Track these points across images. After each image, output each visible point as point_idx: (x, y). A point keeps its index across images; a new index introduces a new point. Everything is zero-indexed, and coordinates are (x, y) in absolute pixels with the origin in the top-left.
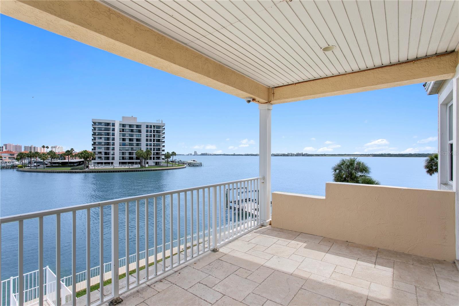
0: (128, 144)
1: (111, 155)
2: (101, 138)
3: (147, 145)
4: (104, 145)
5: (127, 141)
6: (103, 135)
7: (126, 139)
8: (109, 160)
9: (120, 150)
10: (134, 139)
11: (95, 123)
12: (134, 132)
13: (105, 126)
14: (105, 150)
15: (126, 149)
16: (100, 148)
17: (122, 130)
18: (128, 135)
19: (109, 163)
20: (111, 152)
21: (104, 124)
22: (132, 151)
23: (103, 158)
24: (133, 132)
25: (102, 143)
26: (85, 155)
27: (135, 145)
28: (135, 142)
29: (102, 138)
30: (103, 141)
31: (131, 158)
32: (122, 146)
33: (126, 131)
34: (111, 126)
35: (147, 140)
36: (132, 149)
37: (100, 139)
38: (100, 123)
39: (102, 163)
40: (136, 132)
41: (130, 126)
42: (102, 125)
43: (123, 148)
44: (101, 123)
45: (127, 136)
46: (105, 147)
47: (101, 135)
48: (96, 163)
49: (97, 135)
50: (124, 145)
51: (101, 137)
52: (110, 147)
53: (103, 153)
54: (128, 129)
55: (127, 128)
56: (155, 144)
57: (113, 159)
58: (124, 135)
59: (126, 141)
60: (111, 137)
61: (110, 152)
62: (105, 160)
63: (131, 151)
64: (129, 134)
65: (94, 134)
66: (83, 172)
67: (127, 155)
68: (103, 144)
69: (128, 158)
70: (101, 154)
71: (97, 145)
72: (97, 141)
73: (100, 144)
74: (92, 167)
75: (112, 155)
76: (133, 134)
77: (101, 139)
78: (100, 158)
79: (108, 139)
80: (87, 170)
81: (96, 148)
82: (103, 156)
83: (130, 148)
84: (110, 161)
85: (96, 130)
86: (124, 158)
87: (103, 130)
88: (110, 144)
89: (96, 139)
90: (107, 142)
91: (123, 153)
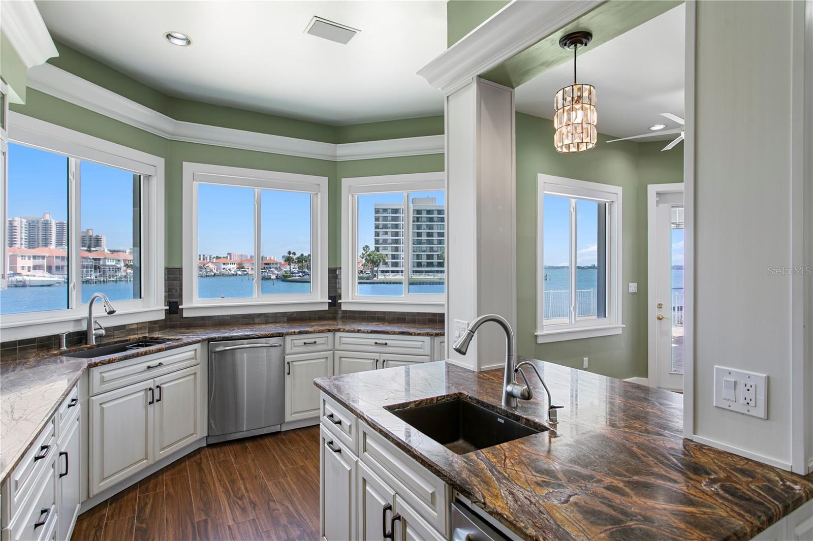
0: (426, 241)
1: (401, 259)
2: (386, 233)
4: (392, 244)
5: (424, 238)
6: (390, 229)
7: (422, 234)
8: (398, 267)
9: (413, 252)
10: (434, 234)
11: (377, 211)
12: (435, 222)
13: (392, 214)
14: (392, 252)
15: (423, 249)
16: (386, 249)
17: (416, 219)
18: (425, 227)
19: (397, 272)
20: (402, 254)
21: (391, 210)
22: (432, 252)
23: (390, 264)
24: (433, 222)
25: (388, 240)
26: (373, 257)
27: (435, 242)
28: (435, 238)
29: (388, 233)
30: (389, 237)
31: (430, 264)
32: (417, 244)
33: (423, 221)
34: (400, 214)
36: (431, 249)
38: (385, 210)
39: (387, 272)
40: (437, 222)
41: (429, 212)
42: (388, 212)
43: (418, 248)
44: (387, 209)
45: (424, 229)
46: (392, 247)
47: (387, 229)
49: (381, 229)
50: (419, 242)
52: (400, 247)
53: (390, 256)
54: (425, 217)
55: (424, 215)
58: (419, 227)
59: (422, 236)
60: (401, 230)
61: (400, 254)
62: (392, 267)
63: (430, 252)
64: (427, 225)
65: (377, 227)
66: (371, 283)
67: (424, 260)
68: (390, 241)
69: (426, 264)
70: (386, 258)
71: (382, 244)
72: (381, 237)
73: (385, 241)
74: (381, 277)
75: (403, 258)
76: (433, 225)
78: (386, 264)
79: (397, 234)
80: (376, 279)
81: (380, 249)
82: (389, 260)
83: (429, 248)
84: (400, 268)
85: (380, 220)
86: (419, 265)
87: (389, 220)
88: (400, 242)
89: (380, 235)
90: (396, 239)
91: (418, 257)
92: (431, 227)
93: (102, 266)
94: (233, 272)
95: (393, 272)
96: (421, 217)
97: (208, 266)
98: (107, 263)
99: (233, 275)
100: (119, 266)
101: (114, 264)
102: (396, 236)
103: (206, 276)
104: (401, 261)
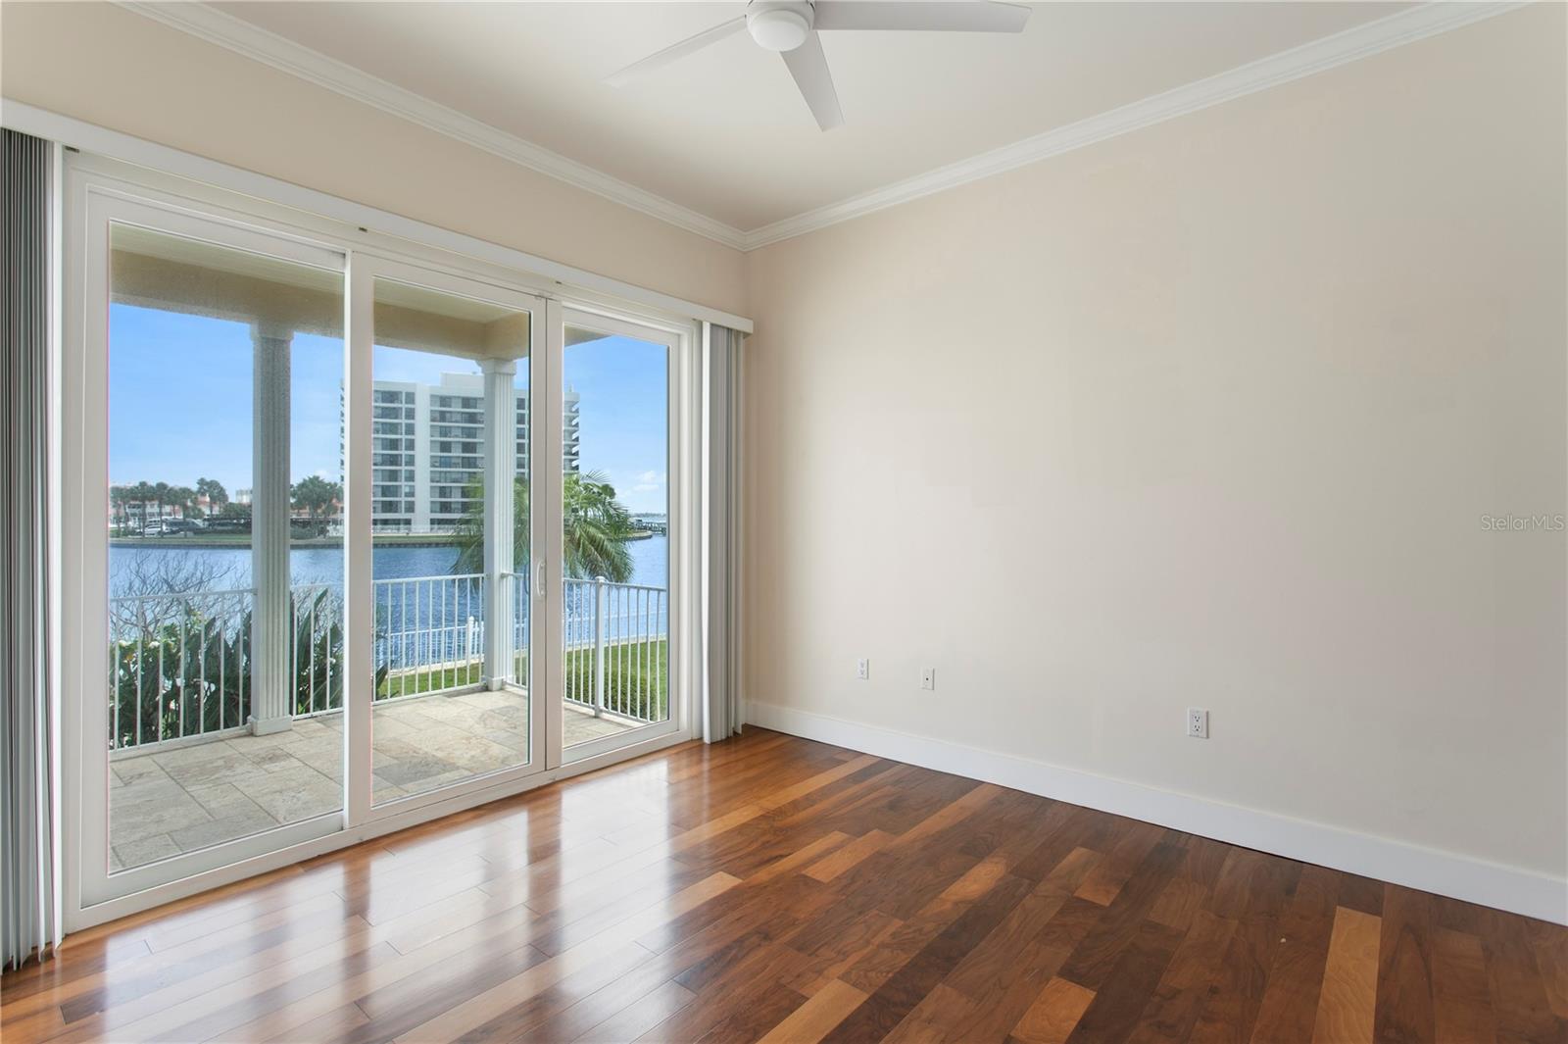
0: (460, 461)
1: (403, 495)
4: (382, 465)
5: (456, 453)
6: (378, 432)
7: (453, 445)
8: (396, 512)
9: (432, 481)
10: (477, 446)
13: (383, 402)
14: (383, 481)
15: (454, 476)
17: (438, 415)
18: (459, 432)
19: (397, 522)
20: (404, 486)
21: (380, 395)
22: (474, 483)
23: (379, 506)
24: (475, 422)
26: (311, 492)
30: (376, 450)
32: (440, 467)
33: (453, 419)
34: (401, 403)
36: (472, 476)
39: (374, 522)
40: (481, 422)
41: (466, 402)
43: (443, 475)
45: (456, 436)
46: (383, 471)
50: (446, 463)
52: (401, 471)
53: (378, 491)
54: (458, 412)
55: (457, 408)
57: (410, 508)
58: (444, 432)
59: (453, 449)
60: (404, 437)
61: (401, 486)
62: (383, 512)
63: (469, 482)
64: (462, 428)
66: (306, 547)
67: (456, 499)
68: (377, 459)
69: (459, 507)
75: (407, 495)
76: (476, 428)
79: (394, 444)
80: (320, 539)
82: (378, 498)
83: (466, 475)
84: (402, 515)
86: (445, 507)
88: (401, 461)
90: (391, 455)
91: (443, 492)
92: (471, 433)
96: (450, 412)
102: (391, 449)
104: (403, 499)
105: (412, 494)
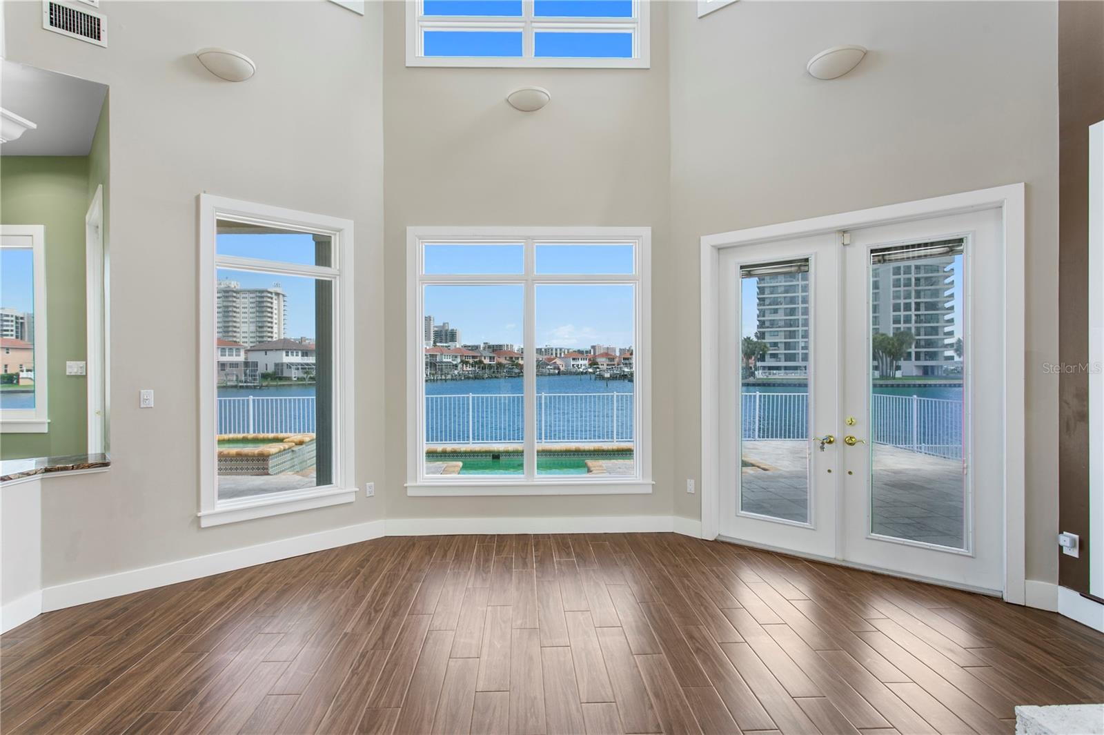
1: (800, 348)
2: (776, 311)
3: (896, 321)
4: (785, 327)
6: (781, 304)
8: (795, 361)
14: (785, 338)
16: (775, 334)
19: (796, 368)
20: (801, 342)
23: (783, 357)
29: (779, 311)
30: (780, 317)
35: (896, 308)
37: (774, 313)
39: (778, 368)
46: (785, 331)
47: (777, 305)
48: (767, 369)
49: (768, 305)
51: (777, 309)
52: (798, 331)
53: (782, 346)
56: (922, 318)
57: (805, 358)
60: (801, 306)
61: (798, 342)
62: (786, 361)
65: (761, 303)
68: (781, 323)
70: (776, 348)
71: (769, 328)
72: (768, 317)
73: (774, 324)
74: (762, 375)
75: (803, 348)
77: (777, 313)
78: (774, 356)
79: (792, 312)
80: (752, 380)
81: (766, 334)
82: (782, 352)
84: (799, 364)
85: (766, 293)
87: (779, 291)
88: (798, 323)
89: (766, 315)
90: (791, 320)
93: (439, 362)
94: (581, 370)
95: (786, 368)
97: (555, 362)
98: (444, 360)
99: (582, 373)
100: (455, 363)
101: (450, 360)
102: (791, 315)
103: (549, 374)
104: (801, 351)
105: (805, 348)
